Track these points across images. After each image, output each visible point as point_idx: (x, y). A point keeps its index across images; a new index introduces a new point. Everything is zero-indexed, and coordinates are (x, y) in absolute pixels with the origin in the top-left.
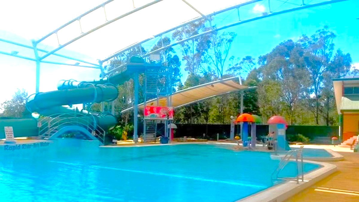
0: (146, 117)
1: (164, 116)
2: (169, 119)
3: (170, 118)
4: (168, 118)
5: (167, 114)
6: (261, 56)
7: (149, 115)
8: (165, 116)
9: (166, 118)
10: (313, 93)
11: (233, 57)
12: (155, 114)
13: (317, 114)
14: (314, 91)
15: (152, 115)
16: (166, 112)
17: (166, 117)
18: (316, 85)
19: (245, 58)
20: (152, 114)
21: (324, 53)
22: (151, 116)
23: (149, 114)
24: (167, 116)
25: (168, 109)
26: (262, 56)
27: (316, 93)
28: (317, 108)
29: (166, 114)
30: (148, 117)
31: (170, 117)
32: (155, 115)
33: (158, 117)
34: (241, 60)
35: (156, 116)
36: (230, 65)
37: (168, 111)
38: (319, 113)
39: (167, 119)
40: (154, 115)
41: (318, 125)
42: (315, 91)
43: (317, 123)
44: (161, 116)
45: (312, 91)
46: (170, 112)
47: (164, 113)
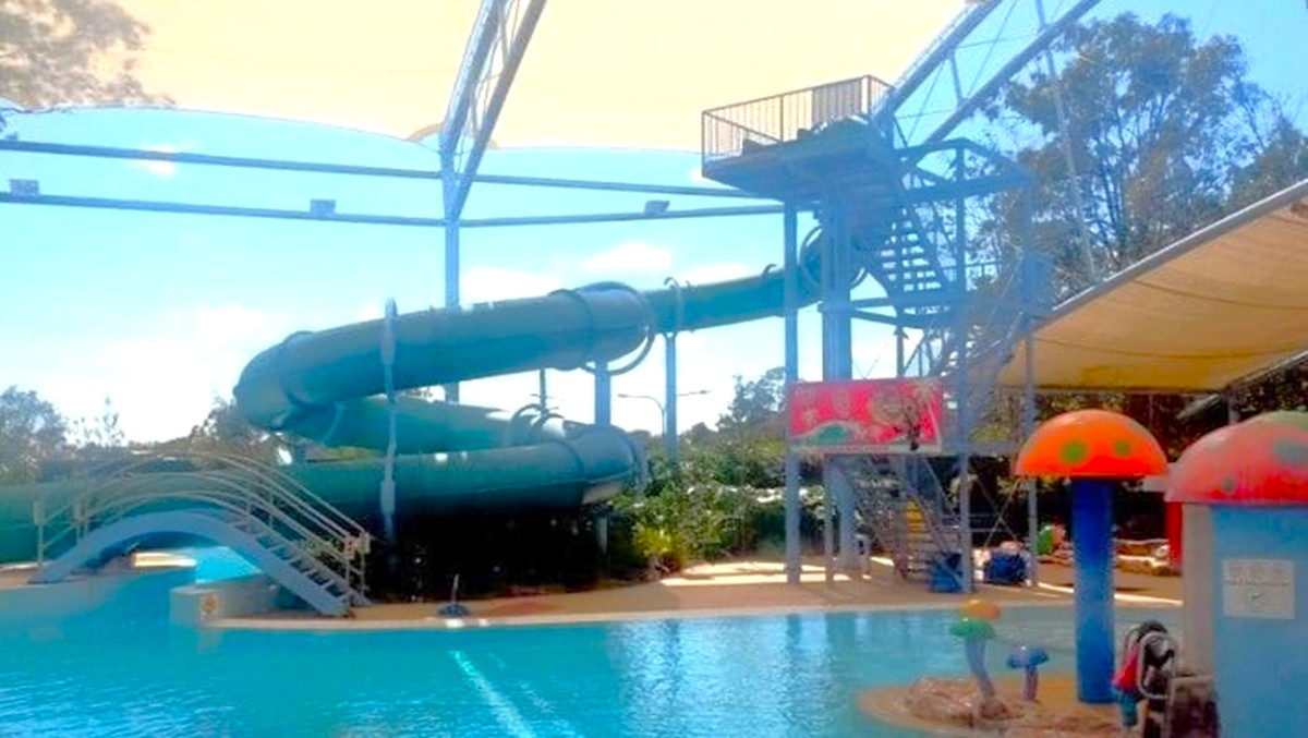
0: (797, 442)
1: (890, 434)
2: (923, 449)
3: (924, 442)
4: (914, 447)
5: (909, 422)
7: (813, 433)
8: (897, 431)
9: (902, 443)
12: (841, 423)
15: (828, 429)
16: (902, 411)
17: (904, 437)
20: (830, 424)
22: (821, 436)
23: (812, 428)
24: (909, 437)
25: (915, 393)
30: (809, 442)
31: (922, 435)
32: (844, 430)
33: (859, 442)
35: (850, 433)
37: (915, 400)
39: (905, 449)
40: (839, 428)
44: (877, 431)
46: (926, 407)
47: (893, 416)
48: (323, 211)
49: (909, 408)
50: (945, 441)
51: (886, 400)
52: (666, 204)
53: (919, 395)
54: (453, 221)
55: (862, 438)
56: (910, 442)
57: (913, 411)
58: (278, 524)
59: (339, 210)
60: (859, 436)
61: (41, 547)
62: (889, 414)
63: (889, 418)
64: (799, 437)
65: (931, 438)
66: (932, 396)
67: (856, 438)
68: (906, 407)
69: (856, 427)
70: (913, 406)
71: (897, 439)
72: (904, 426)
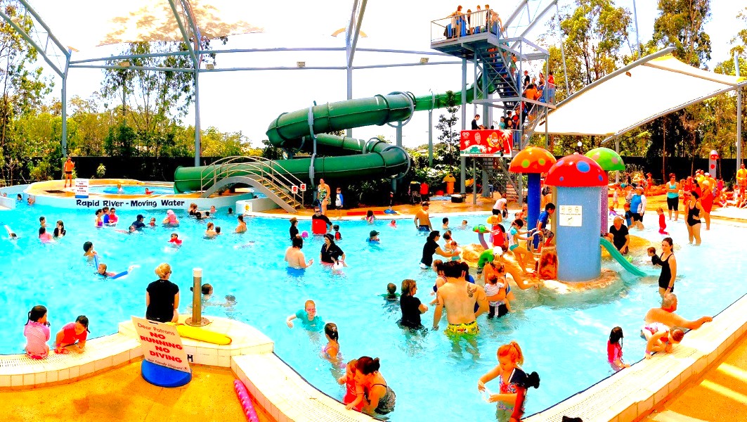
0: (463, 152)
5: (501, 147)
7: (468, 149)
12: (477, 146)
15: (473, 148)
20: (473, 146)
22: (471, 150)
23: (468, 147)
29: (497, 146)
30: (467, 152)
33: (484, 153)
35: (481, 150)
40: (477, 148)
44: (490, 149)
47: (495, 144)
48: (301, 66)
51: (493, 138)
52: (427, 59)
54: (350, 67)
56: (501, 153)
57: (502, 142)
58: (275, 182)
59: (306, 66)
61: (202, 187)
66: (508, 136)
67: (483, 151)
68: (499, 140)
69: (483, 147)
70: (502, 140)
72: (499, 148)
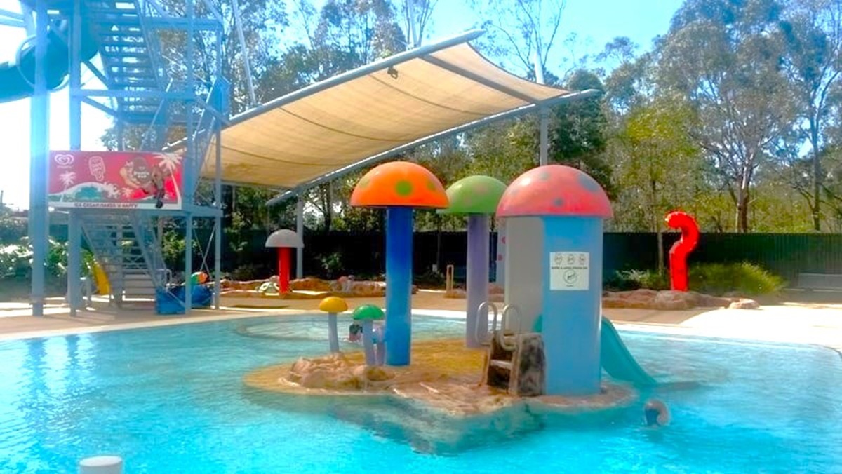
0: (54, 199)
1: (140, 194)
3: (168, 202)
4: (160, 205)
5: (156, 186)
6: (659, 36)
7: (70, 192)
8: (147, 193)
9: (148, 202)
10: (808, 140)
11: (574, 34)
12: (97, 185)
13: (817, 201)
14: (809, 137)
15: (85, 190)
18: (815, 118)
19: (612, 41)
20: (88, 184)
21: (837, 23)
22: (78, 194)
23: (69, 187)
25: (161, 164)
26: (661, 36)
27: (814, 141)
28: (817, 184)
29: (147, 186)
30: (66, 199)
31: (166, 197)
32: (99, 190)
33: (112, 200)
34: (602, 49)
35: (105, 193)
36: (565, 60)
38: (823, 197)
39: (152, 206)
40: (95, 188)
41: (819, 232)
42: (811, 137)
43: (817, 228)
44: (128, 192)
45: (803, 135)
46: (169, 175)
47: (141, 181)
49: (155, 176)
50: (183, 202)
51: (136, 169)
53: (164, 166)
55: (116, 197)
56: (156, 201)
57: (159, 179)
60: (113, 196)
62: (138, 180)
63: (138, 183)
64: (57, 194)
65: (173, 199)
66: (174, 167)
67: (110, 196)
68: (153, 174)
69: (111, 189)
70: (159, 174)
71: (146, 199)
72: (152, 190)
